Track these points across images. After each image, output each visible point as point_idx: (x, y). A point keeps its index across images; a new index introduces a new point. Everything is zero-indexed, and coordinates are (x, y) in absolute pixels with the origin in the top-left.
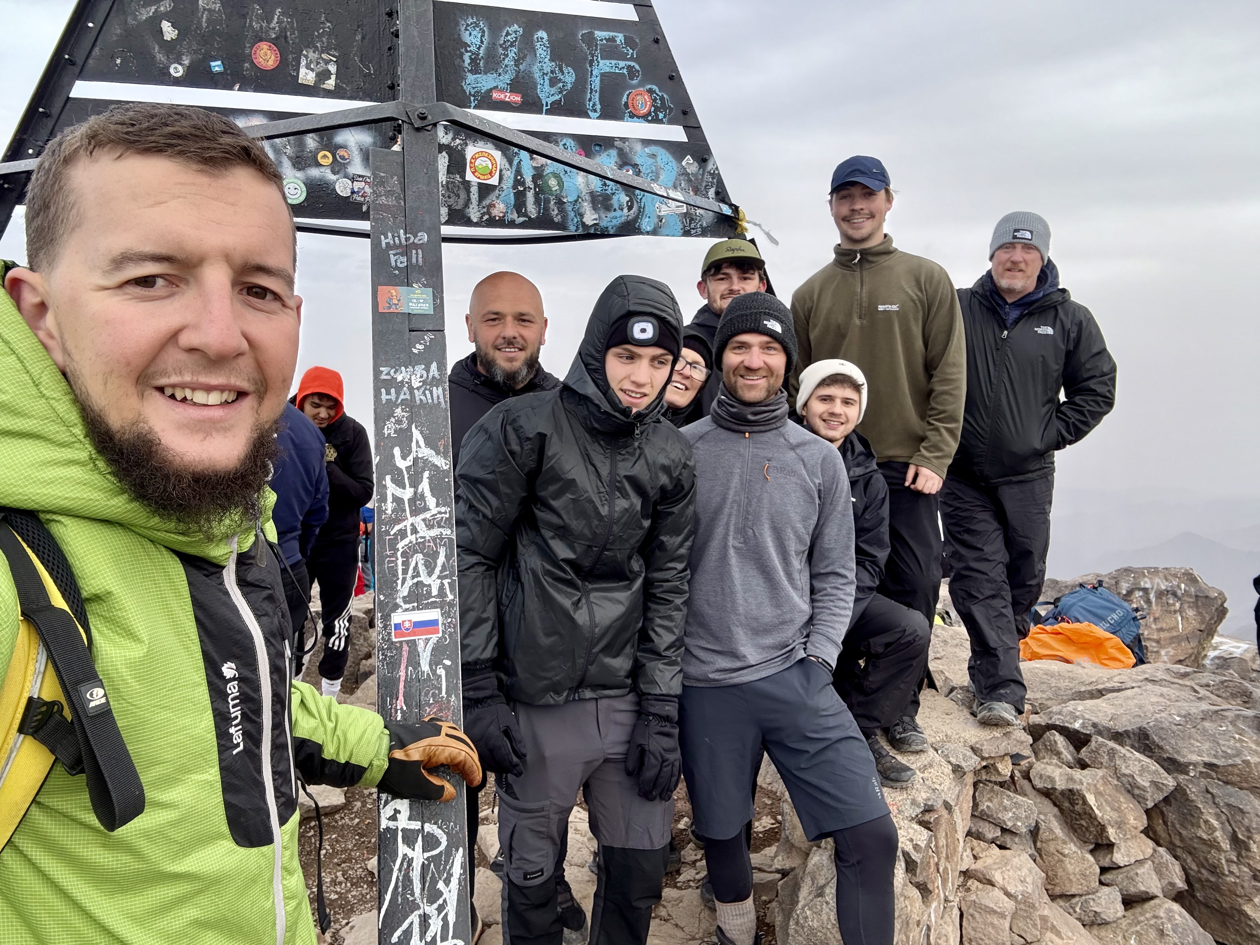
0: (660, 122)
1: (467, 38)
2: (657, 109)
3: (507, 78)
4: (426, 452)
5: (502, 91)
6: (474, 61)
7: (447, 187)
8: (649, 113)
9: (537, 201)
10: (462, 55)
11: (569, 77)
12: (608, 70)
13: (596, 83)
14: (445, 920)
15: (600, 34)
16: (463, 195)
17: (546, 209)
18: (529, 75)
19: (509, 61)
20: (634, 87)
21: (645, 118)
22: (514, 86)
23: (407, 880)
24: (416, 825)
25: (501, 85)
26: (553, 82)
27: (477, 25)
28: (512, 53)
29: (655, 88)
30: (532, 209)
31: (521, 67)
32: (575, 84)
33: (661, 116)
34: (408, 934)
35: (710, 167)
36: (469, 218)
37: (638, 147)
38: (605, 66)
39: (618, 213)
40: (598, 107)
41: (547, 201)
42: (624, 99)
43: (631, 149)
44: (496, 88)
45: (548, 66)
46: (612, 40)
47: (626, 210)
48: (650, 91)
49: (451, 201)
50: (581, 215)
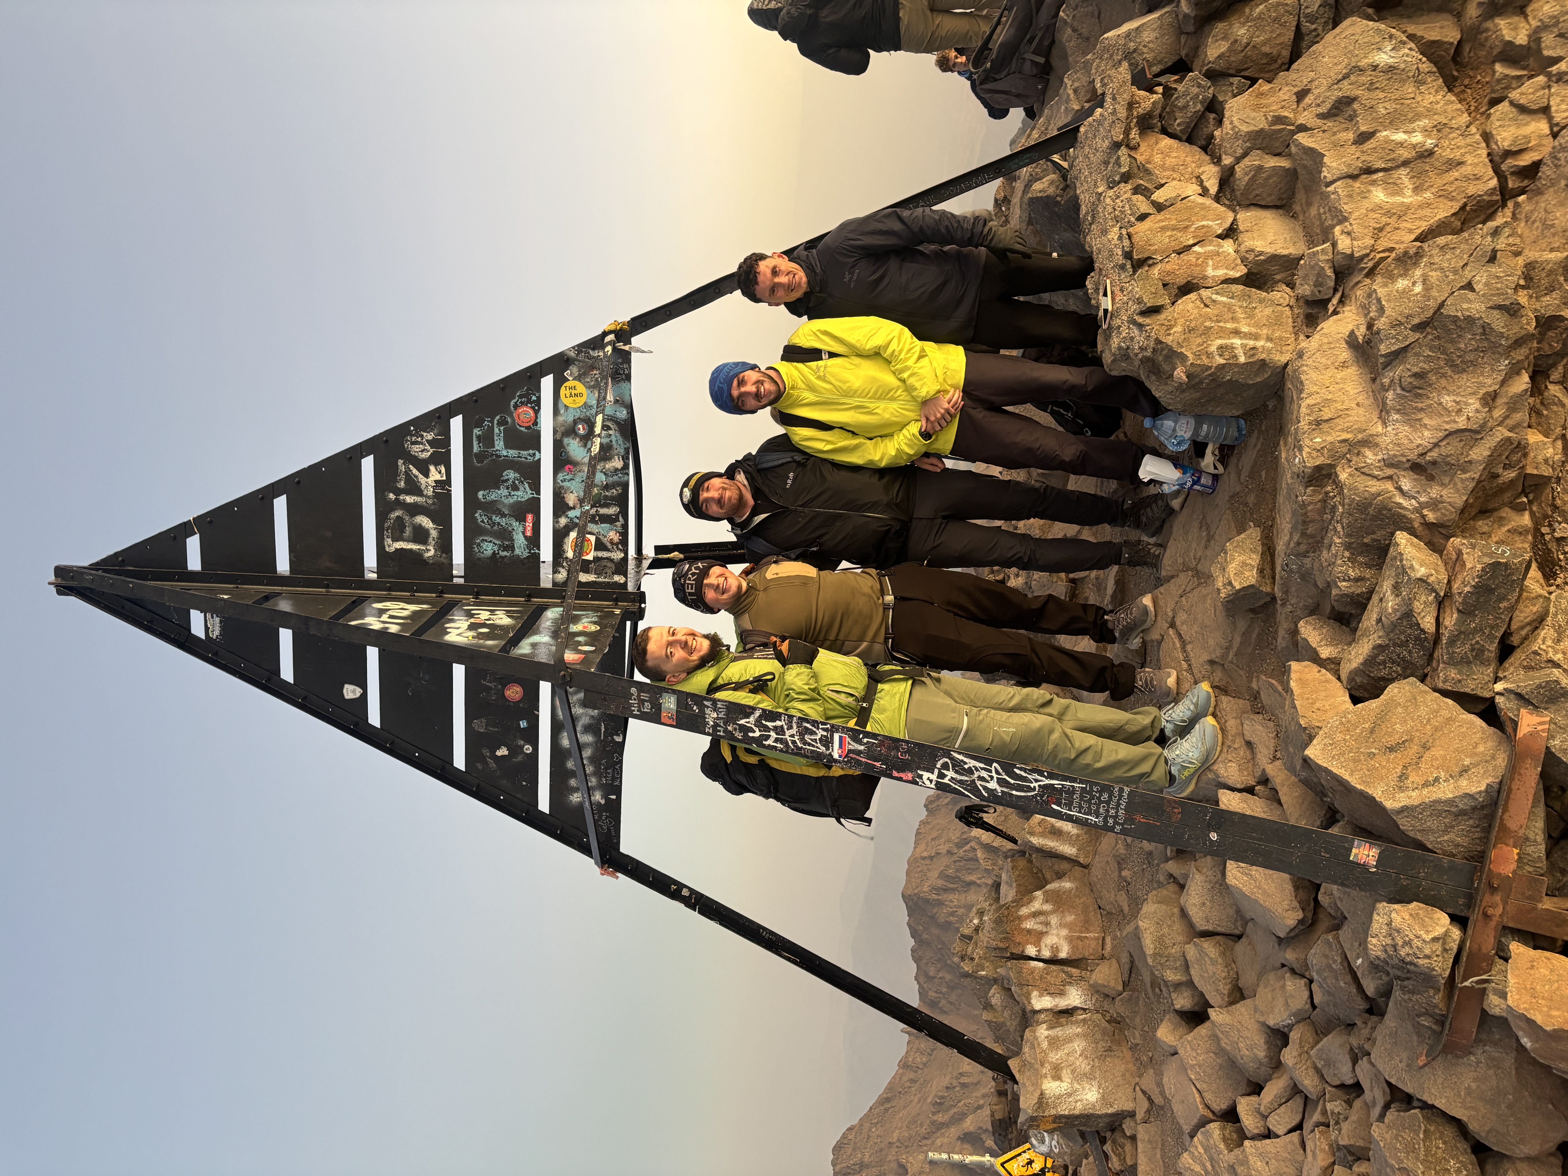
0: (539, 398)
1: (489, 552)
2: (529, 401)
3: (515, 524)
4: (752, 719)
5: (525, 529)
6: (506, 548)
7: (599, 574)
8: (533, 408)
9: (607, 506)
10: (502, 557)
11: (511, 475)
12: (502, 443)
13: (512, 453)
14: (982, 769)
15: (476, 449)
16: (605, 563)
17: (612, 498)
18: (513, 506)
19: (503, 522)
20: (513, 420)
21: (537, 412)
22: (522, 519)
23: (961, 782)
24: (936, 771)
25: (521, 529)
26: (516, 488)
27: (479, 545)
28: (497, 519)
29: (512, 403)
30: (612, 511)
31: (506, 512)
32: (516, 470)
33: (534, 398)
34: (985, 788)
35: (572, 354)
36: (622, 559)
37: (561, 419)
38: (499, 444)
39: (613, 438)
40: (531, 452)
41: (606, 497)
42: (523, 429)
43: (562, 425)
44: (524, 533)
45: (503, 492)
46: (478, 437)
47: (611, 432)
48: (516, 406)
49: (609, 572)
50: (616, 470)
